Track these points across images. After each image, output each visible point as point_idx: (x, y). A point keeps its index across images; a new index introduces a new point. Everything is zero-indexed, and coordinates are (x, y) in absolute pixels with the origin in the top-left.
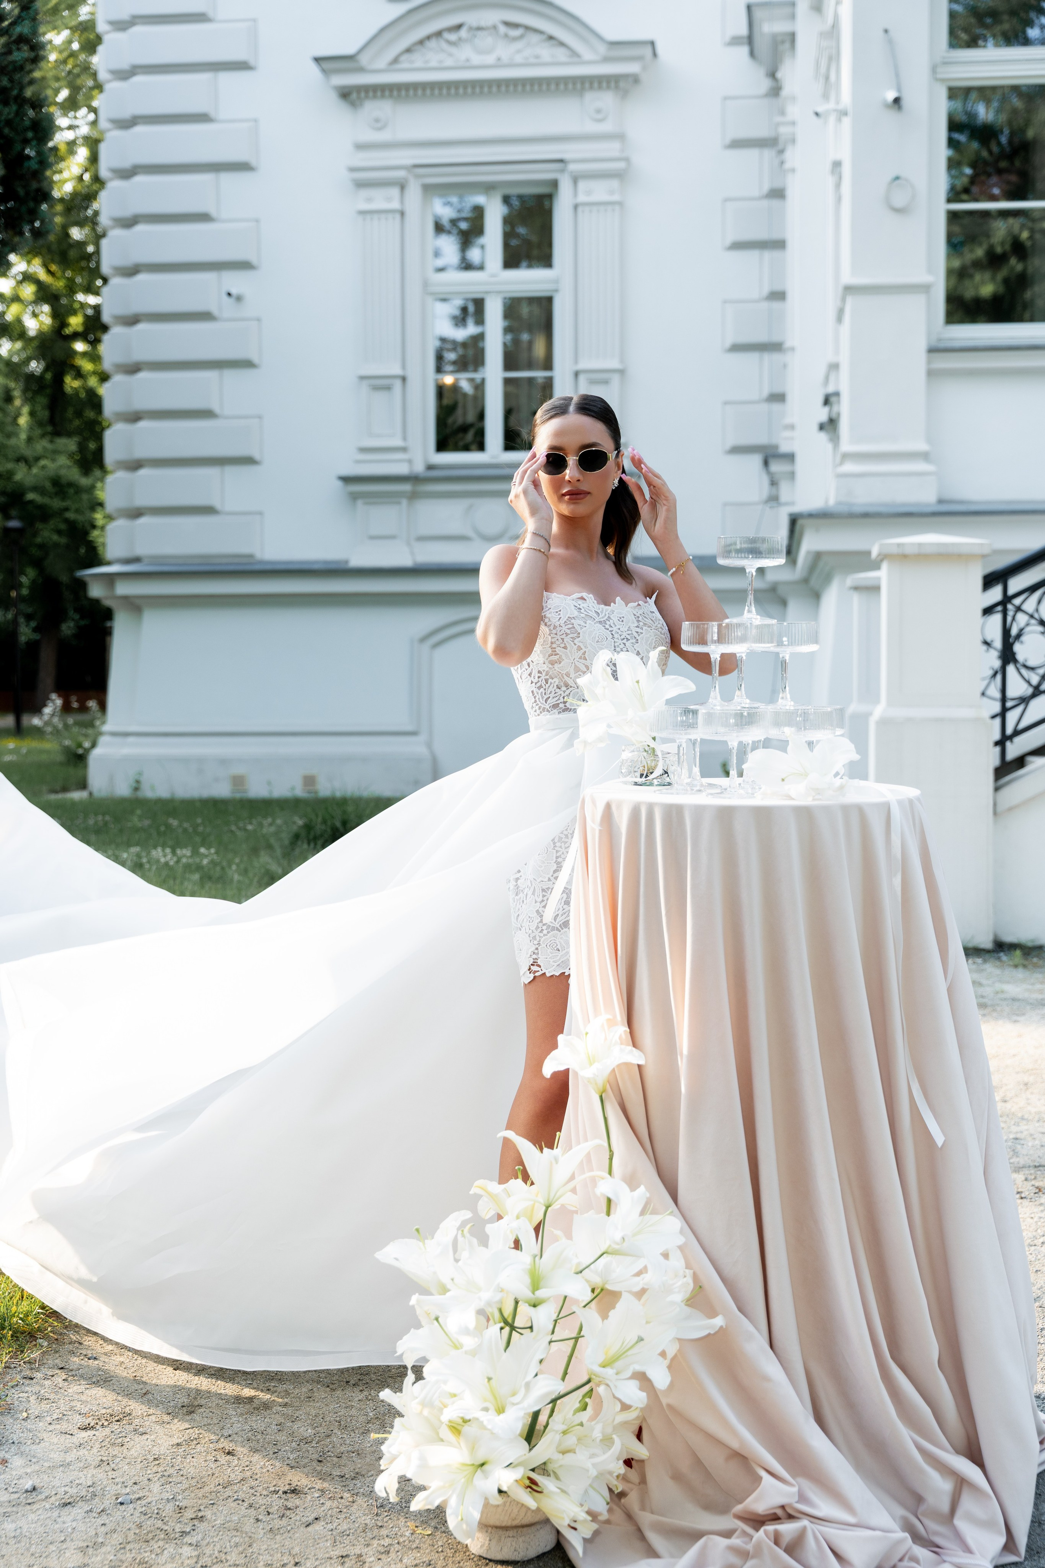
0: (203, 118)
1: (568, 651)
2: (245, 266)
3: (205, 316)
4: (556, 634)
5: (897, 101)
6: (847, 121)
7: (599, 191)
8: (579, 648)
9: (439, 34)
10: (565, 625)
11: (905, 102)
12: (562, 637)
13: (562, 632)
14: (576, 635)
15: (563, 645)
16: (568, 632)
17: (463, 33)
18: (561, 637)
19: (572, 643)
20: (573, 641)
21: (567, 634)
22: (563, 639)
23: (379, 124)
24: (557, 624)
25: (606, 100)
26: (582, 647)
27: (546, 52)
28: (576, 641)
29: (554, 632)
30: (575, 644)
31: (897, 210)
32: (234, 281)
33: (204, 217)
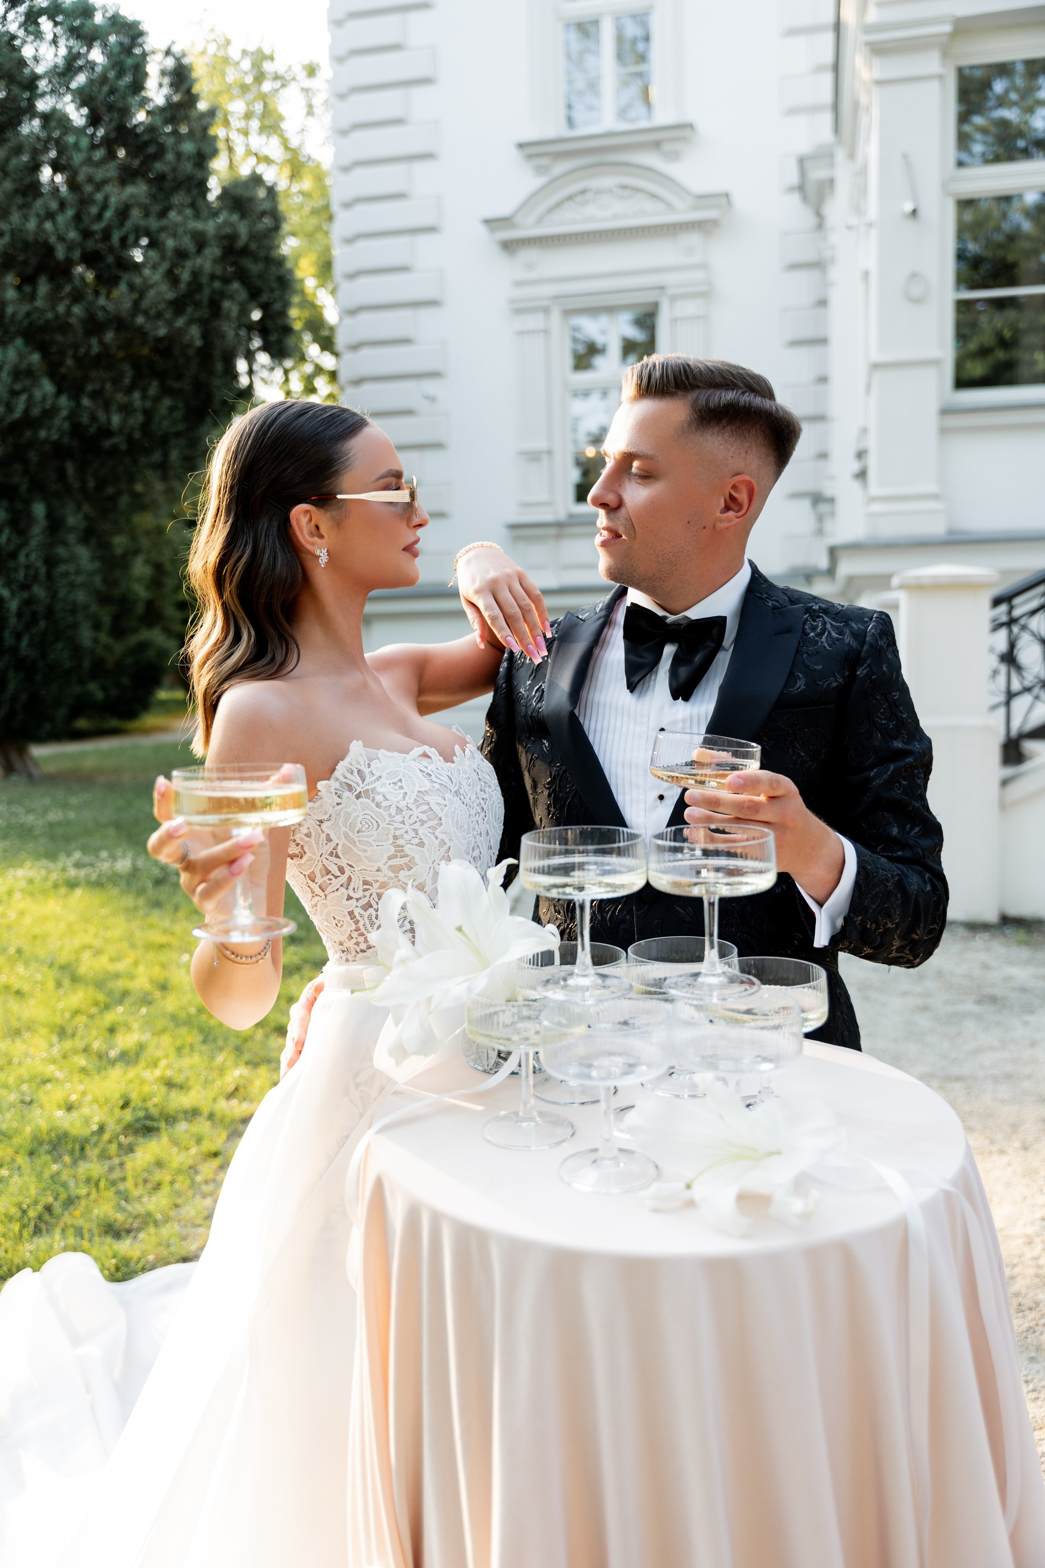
0: (404, 269)
1: (425, 849)
2: (435, 375)
3: (408, 412)
4: (403, 823)
5: (914, 212)
6: (874, 233)
7: (690, 308)
8: (443, 843)
9: (570, 198)
10: (417, 807)
11: (922, 212)
12: (414, 827)
13: (414, 819)
14: (436, 822)
15: (417, 841)
16: (424, 817)
17: (589, 196)
18: (411, 827)
19: (432, 836)
20: (434, 834)
21: (423, 822)
22: (416, 831)
23: (529, 266)
24: (402, 804)
25: (693, 239)
26: (446, 841)
27: (650, 206)
28: (437, 833)
29: (399, 818)
30: (437, 838)
31: (917, 301)
32: (430, 387)
33: (406, 341)
